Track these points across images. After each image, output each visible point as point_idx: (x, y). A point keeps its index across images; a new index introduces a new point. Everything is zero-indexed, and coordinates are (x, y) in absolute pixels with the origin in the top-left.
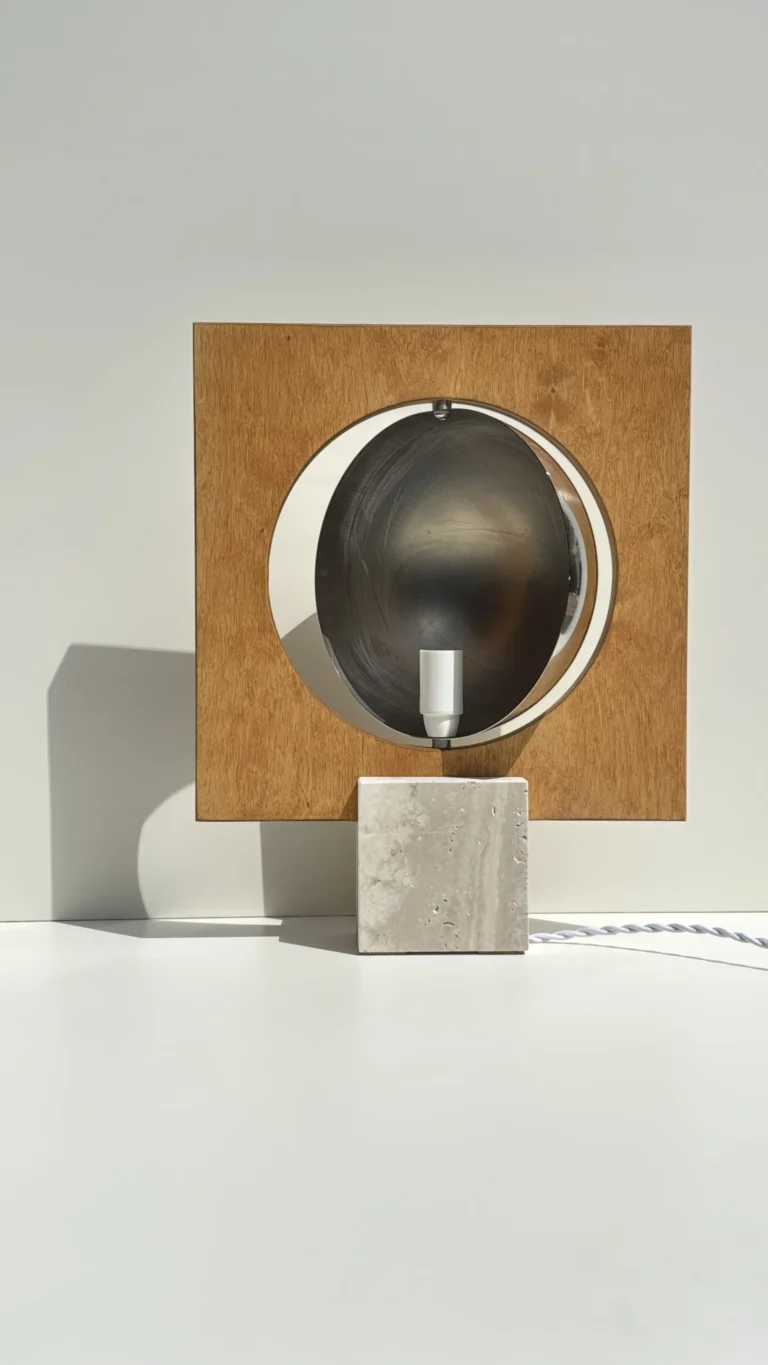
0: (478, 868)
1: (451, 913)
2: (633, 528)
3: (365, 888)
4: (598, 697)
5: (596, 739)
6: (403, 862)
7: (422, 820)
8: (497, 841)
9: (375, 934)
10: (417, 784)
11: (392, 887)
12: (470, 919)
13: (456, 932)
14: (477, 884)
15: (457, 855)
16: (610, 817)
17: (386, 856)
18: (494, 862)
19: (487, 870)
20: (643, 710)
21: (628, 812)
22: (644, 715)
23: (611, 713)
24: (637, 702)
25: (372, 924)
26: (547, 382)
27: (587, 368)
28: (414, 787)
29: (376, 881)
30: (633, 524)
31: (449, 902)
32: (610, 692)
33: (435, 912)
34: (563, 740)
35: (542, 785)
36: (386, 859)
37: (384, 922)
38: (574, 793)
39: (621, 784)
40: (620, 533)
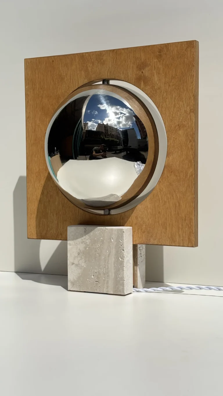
0: (107, 261)
2: (173, 126)
3: (70, 266)
4: (160, 196)
5: (159, 212)
6: (82, 257)
7: (88, 242)
8: (113, 251)
9: (73, 284)
11: (78, 266)
12: (104, 280)
13: (99, 285)
14: (107, 267)
15: (100, 256)
17: (76, 255)
18: (112, 260)
19: (110, 262)
20: (177, 201)
21: (172, 243)
22: (177, 203)
23: (165, 202)
24: (175, 198)
25: (72, 280)
26: (140, 69)
27: (154, 62)
28: (85, 229)
29: (73, 264)
31: (97, 274)
32: (164, 193)
33: (93, 277)
34: (147, 213)
35: (140, 231)
37: (75, 279)
38: (151, 234)
39: (169, 231)
40: (168, 129)
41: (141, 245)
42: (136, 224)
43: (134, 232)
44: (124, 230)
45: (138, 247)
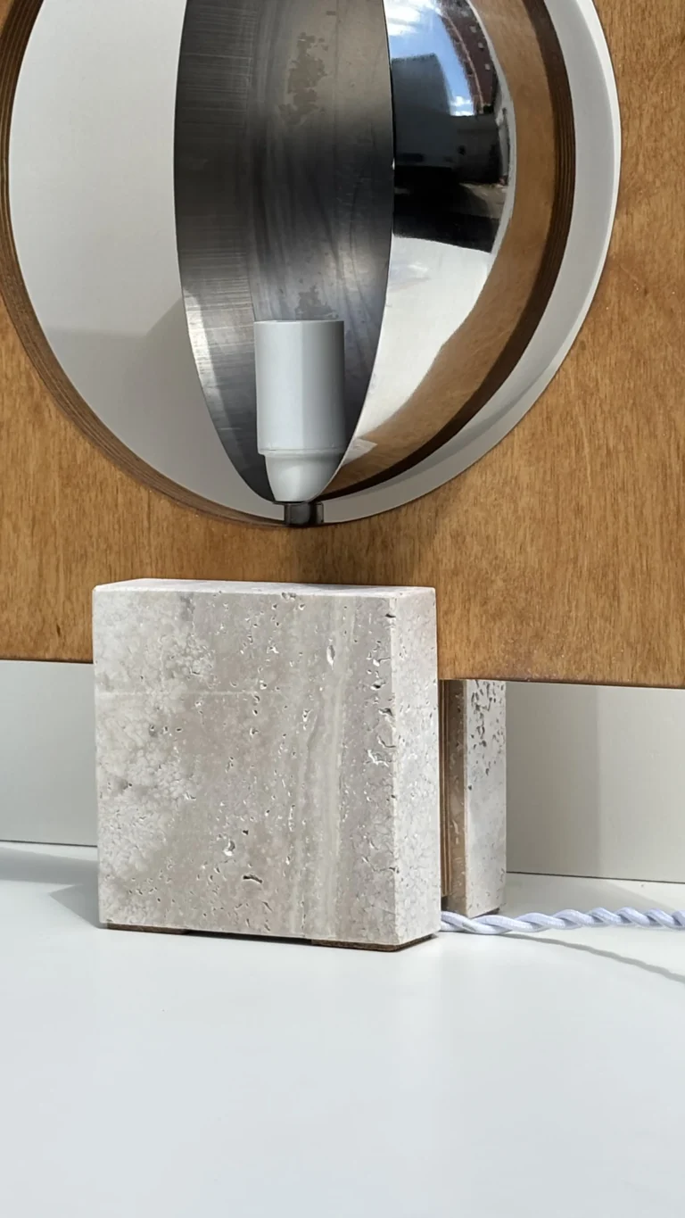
0: (303, 769)
1: (256, 857)
2: (649, 43)
3: (105, 798)
4: (581, 420)
5: (578, 511)
6: (170, 750)
7: (201, 668)
8: (337, 716)
9: (125, 889)
10: (192, 595)
11: (151, 798)
12: (289, 871)
13: (264, 896)
14: (301, 801)
15: (264, 742)
16: (608, 678)
17: (141, 738)
18: (330, 761)
19: (318, 774)
20: (673, 447)
21: (644, 670)
22: (674, 459)
23: (609, 453)
24: (659, 432)
25: (119, 869)
28: (186, 599)
29: (124, 785)
30: (650, 36)
31: (253, 835)
32: (606, 408)
33: (229, 854)
34: (516, 511)
35: (475, 609)
36: (140, 744)
37: (139, 866)
38: (538, 624)
39: (630, 609)
40: (624, 58)
41: (481, 681)
42: (455, 573)
43: (446, 613)
44: (392, 605)
45: (469, 695)
